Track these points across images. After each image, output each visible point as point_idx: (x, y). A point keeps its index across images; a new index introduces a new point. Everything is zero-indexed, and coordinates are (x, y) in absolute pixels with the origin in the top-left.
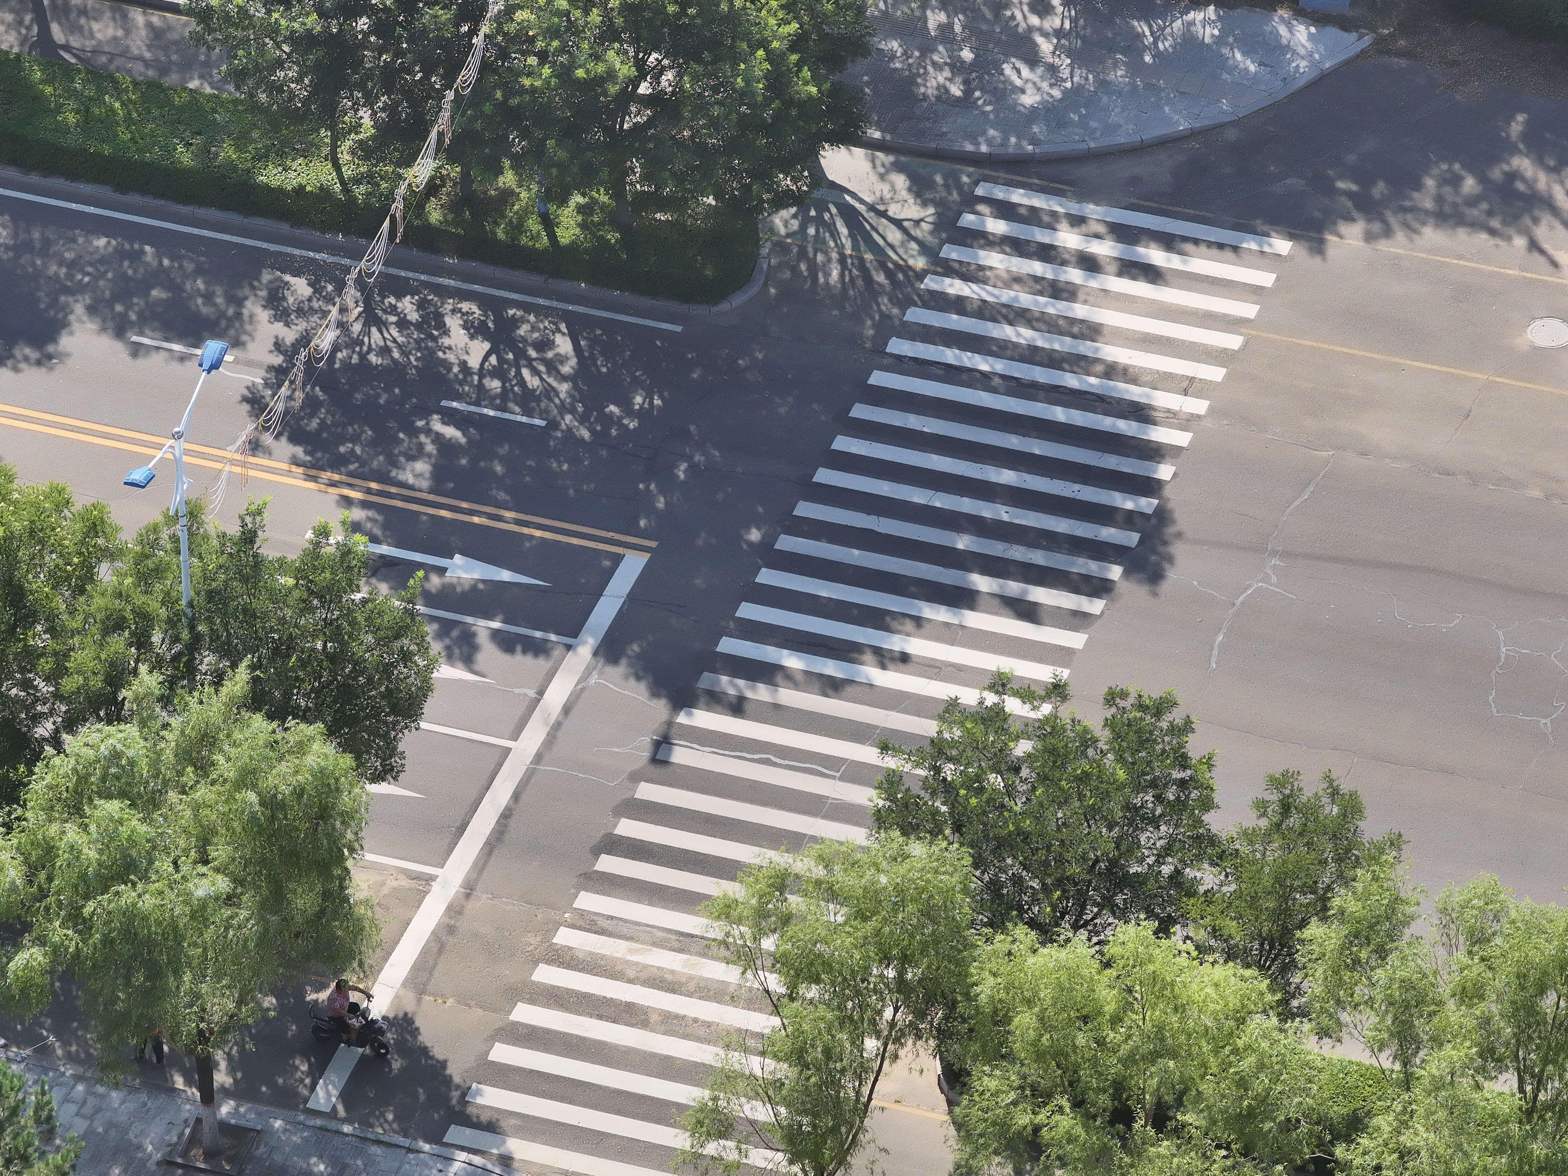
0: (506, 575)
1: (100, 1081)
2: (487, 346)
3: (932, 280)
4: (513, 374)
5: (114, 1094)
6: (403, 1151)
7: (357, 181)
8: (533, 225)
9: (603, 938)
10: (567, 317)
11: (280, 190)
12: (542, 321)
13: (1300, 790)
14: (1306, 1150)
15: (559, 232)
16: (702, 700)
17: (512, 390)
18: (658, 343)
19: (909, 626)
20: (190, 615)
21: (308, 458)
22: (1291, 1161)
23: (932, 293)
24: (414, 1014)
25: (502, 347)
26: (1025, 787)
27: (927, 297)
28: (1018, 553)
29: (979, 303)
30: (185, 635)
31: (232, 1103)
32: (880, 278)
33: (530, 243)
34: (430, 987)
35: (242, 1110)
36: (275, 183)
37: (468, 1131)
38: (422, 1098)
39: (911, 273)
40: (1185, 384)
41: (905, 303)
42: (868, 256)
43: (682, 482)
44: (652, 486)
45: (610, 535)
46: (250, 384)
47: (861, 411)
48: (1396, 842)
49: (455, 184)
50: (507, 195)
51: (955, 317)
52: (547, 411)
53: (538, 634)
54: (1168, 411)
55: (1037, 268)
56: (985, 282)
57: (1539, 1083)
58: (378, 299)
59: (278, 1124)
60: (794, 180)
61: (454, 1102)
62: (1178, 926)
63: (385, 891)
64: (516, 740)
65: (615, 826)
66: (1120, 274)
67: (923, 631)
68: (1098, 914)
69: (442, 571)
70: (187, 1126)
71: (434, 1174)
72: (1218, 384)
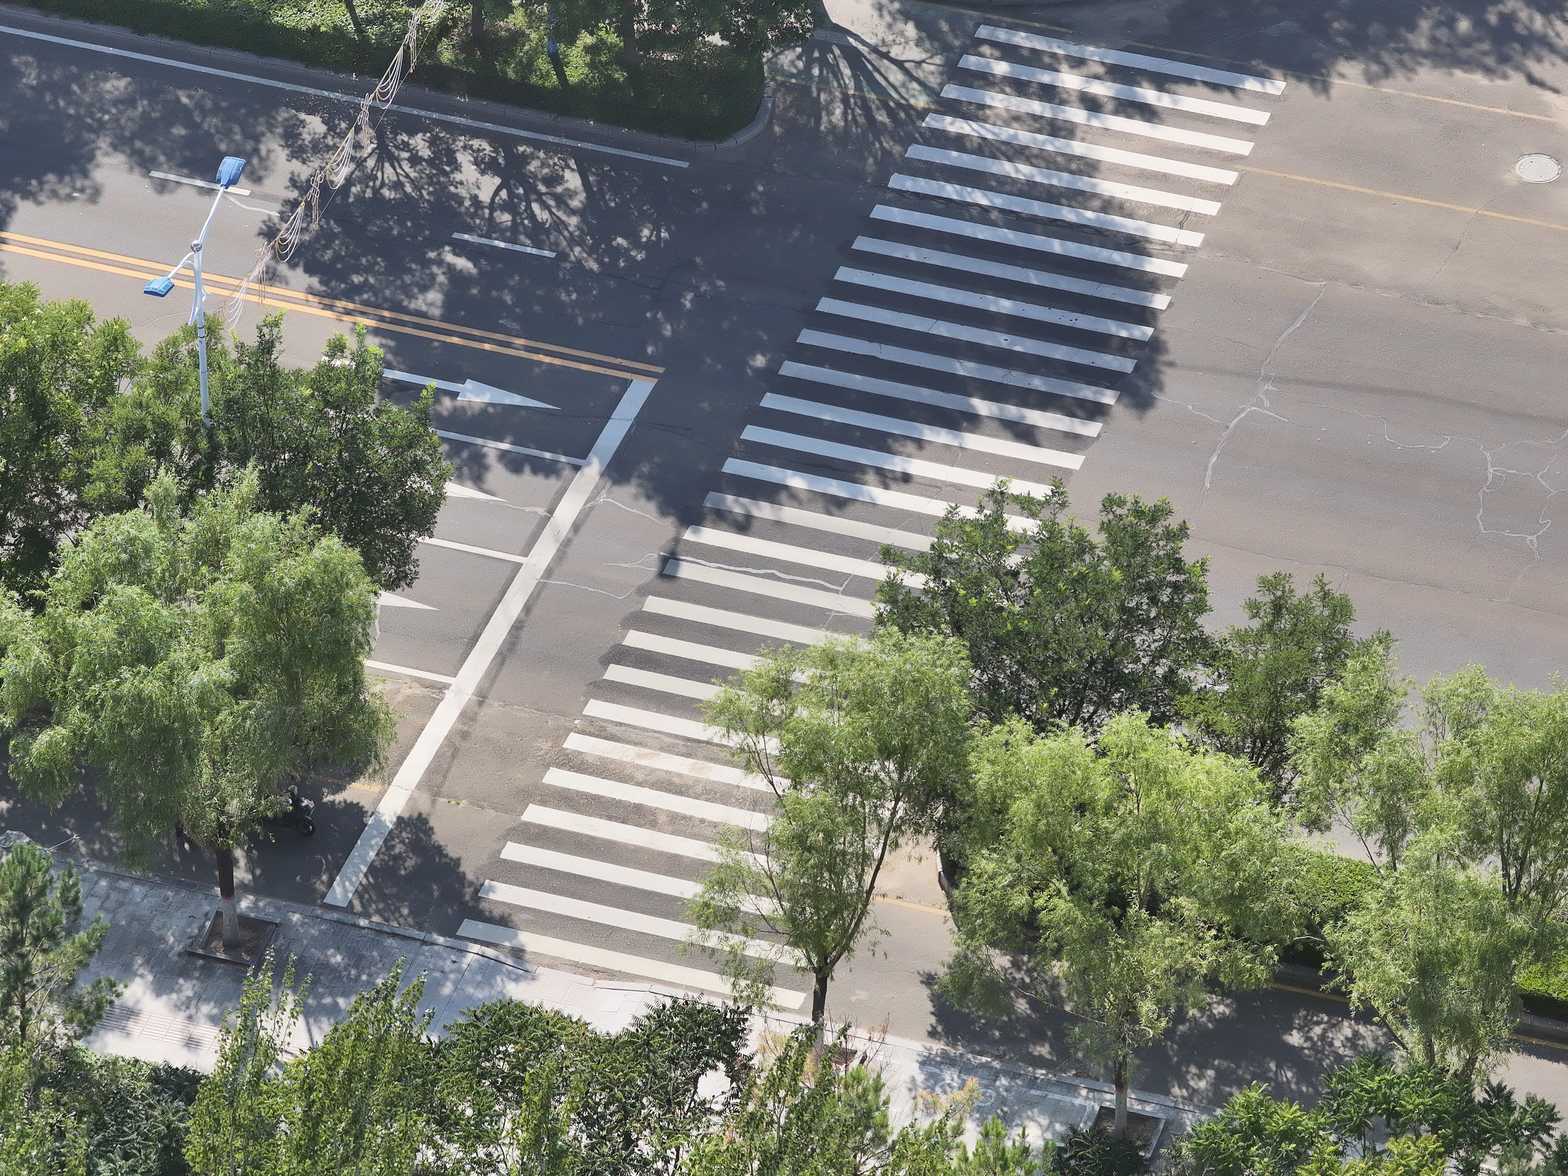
0: (517, 400)
1: (123, 878)
2: (497, 181)
3: (933, 119)
4: (523, 208)
5: (137, 889)
6: (418, 944)
7: (369, 21)
8: (543, 64)
9: (612, 743)
10: (576, 153)
11: (295, 31)
12: (551, 158)
13: (1292, 592)
14: (1295, 931)
15: (568, 71)
16: (710, 518)
17: (522, 223)
18: (665, 178)
19: (911, 447)
20: (209, 425)
21: (324, 288)
22: (1281, 942)
23: (933, 131)
24: (428, 814)
25: (512, 182)
26: (1023, 592)
27: (928, 134)
28: (1016, 378)
29: (980, 141)
30: (204, 444)
31: (251, 897)
32: (882, 117)
33: (540, 82)
34: (444, 790)
35: (261, 904)
36: (290, 23)
37: (481, 925)
38: (436, 894)
39: (912, 112)
40: (1180, 218)
41: (907, 141)
42: (871, 96)
43: (689, 311)
44: (659, 315)
45: (618, 361)
46: (266, 218)
47: (863, 244)
48: (1385, 639)
49: (466, 26)
50: (517, 37)
51: (954, 154)
52: (557, 244)
53: (547, 455)
54: (1164, 243)
55: (1036, 107)
56: (985, 120)
57: (1522, 864)
58: (391, 136)
59: (296, 917)
60: (798, 18)
61: (467, 898)
62: (1173, 723)
63: (400, 698)
64: (526, 556)
65: (624, 637)
66: (1116, 113)
67: (924, 452)
68: (1095, 712)
69: (454, 395)
70: (208, 919)
71: (448, 965)
72: (1213, 218)
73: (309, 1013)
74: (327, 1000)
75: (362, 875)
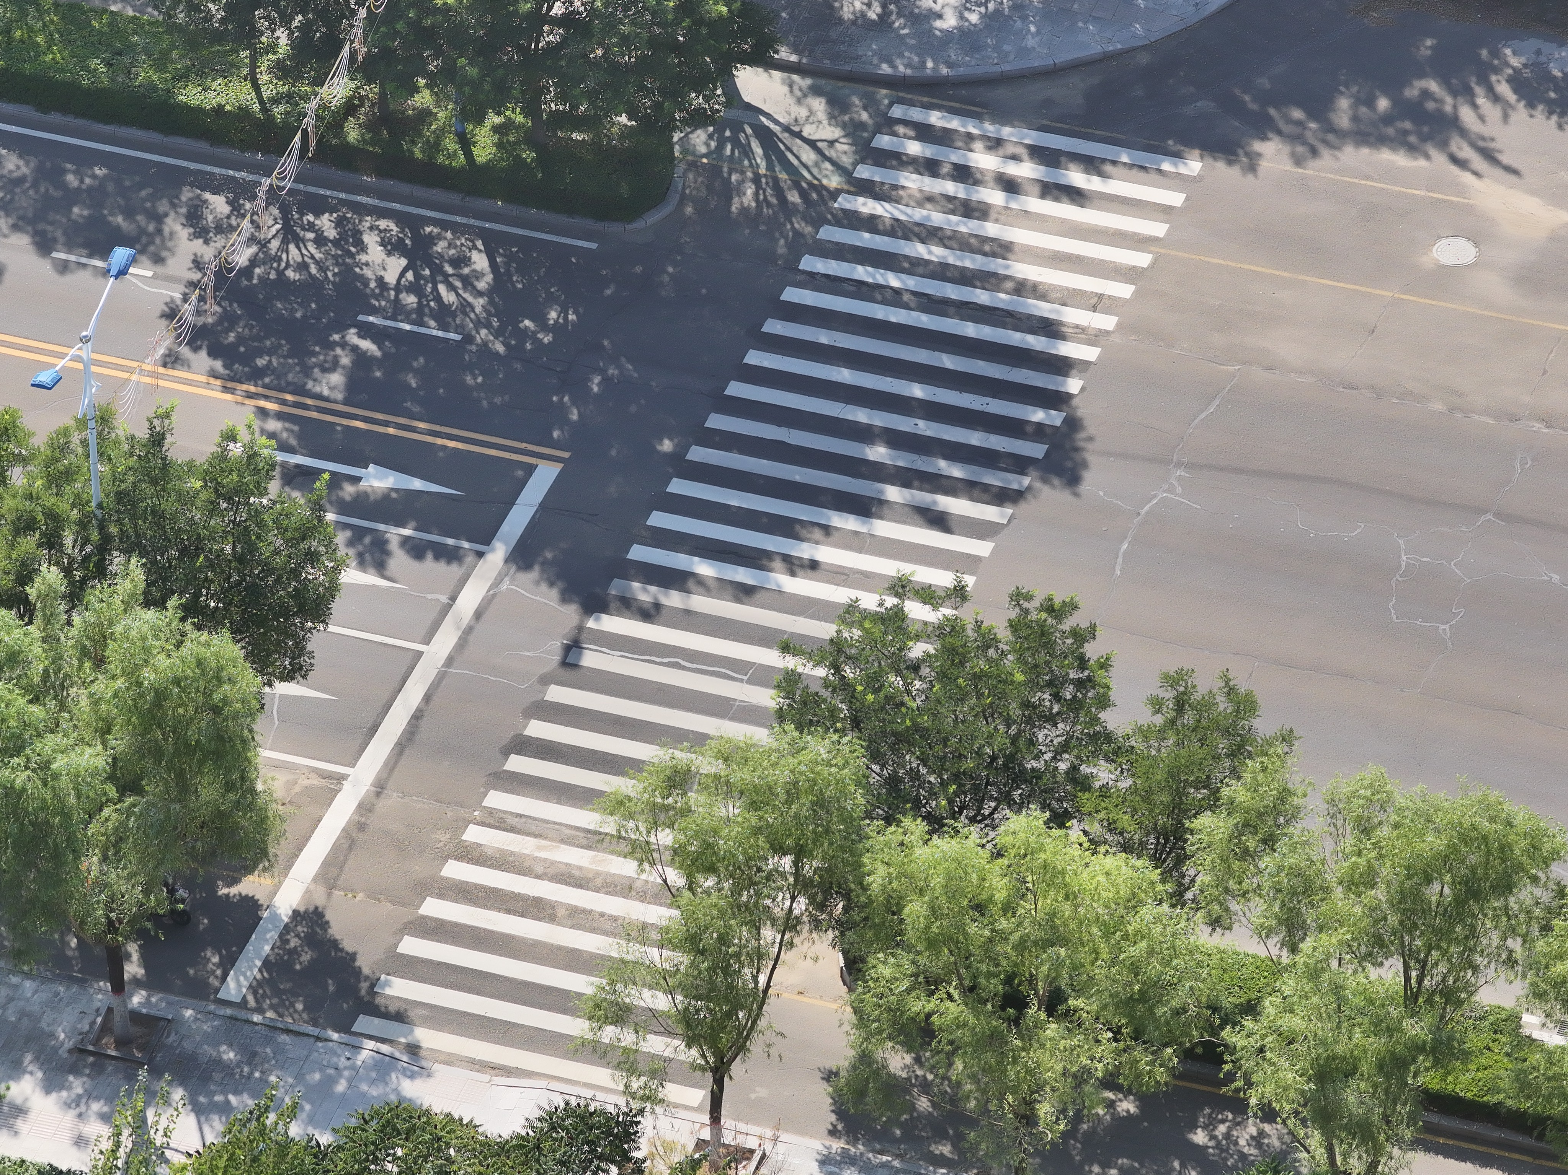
0: (417, 484)
1: (13, 972)
2: (404, 262)
3: (845, 199)
4: (429, 290)
5: (28, 984)
6: (312, 1040)
7: (276, 101)
8: (450, 143)
9: (512, 835)
10: (483, 234)
11: (199, 109)
12: (459, 238)
13: (1194, 687)
14: (1195, 1033)
15: (476, 151)
16: (614, 605)
17: (428, 305)
18: (574, 260)
19: (818, 534)
20: (100, 516)
21: (227, 372)
22: (1181, 1044)
23: (845, 211)
24: (324, 908)
25: (419, 263)
26: (924, 686)
27: (839, 215)
29: (892, 222)
30: (95, 536)
31: (144, 993)
32: (794, 197)
33: (447, 162)
34: (340, 882)
35: (153, 1000)
36: (194, 102)
37: (376, 1021)
38: (331, 988)
39: (824, 193)
40: (1094, 301)
41: (818, 222)
42: (783, 176)
43: (595, 394)
44: (566, 399)
45: (523, 445)
46: (168, 300)
47: (774, 327)
48: (1287, 738)
49: (373, 105)
50: (425, 115)
51: (867, 235)
52: (463, 326)
53: (450, 541)
54: (1077, 327)
55: (950, 187)
56: (898, 202)
57: (1424, 968)
58: (296, 216)
59: (188, 1013)
60: (707, 99)
61: (363, 992)
62: (1075, 821)
63: (297, 789)
64: (428, 644)
65: (525, 727)
66: (1042, 196)
67: (831, 539)
68: (995, 809)
69: (357, 480)
70: (98, 1015)
71: (342, 1062)
72: (1127, 301)
73: (200, 1111)
74: (219, 1098)
75: (256, 971)
